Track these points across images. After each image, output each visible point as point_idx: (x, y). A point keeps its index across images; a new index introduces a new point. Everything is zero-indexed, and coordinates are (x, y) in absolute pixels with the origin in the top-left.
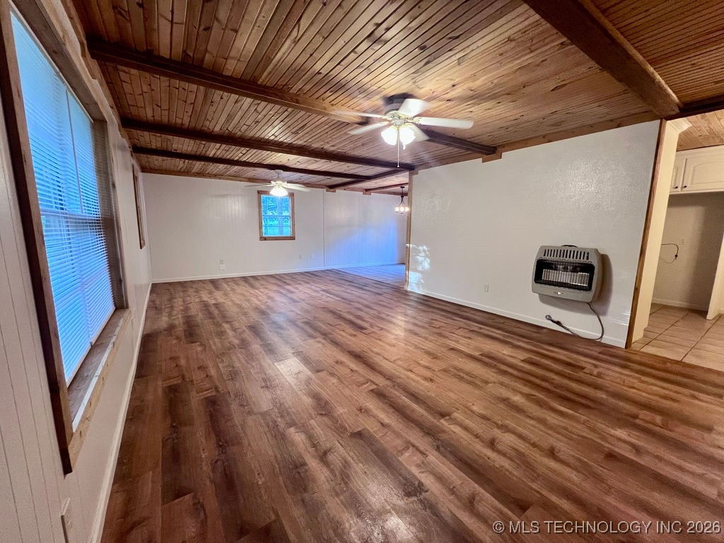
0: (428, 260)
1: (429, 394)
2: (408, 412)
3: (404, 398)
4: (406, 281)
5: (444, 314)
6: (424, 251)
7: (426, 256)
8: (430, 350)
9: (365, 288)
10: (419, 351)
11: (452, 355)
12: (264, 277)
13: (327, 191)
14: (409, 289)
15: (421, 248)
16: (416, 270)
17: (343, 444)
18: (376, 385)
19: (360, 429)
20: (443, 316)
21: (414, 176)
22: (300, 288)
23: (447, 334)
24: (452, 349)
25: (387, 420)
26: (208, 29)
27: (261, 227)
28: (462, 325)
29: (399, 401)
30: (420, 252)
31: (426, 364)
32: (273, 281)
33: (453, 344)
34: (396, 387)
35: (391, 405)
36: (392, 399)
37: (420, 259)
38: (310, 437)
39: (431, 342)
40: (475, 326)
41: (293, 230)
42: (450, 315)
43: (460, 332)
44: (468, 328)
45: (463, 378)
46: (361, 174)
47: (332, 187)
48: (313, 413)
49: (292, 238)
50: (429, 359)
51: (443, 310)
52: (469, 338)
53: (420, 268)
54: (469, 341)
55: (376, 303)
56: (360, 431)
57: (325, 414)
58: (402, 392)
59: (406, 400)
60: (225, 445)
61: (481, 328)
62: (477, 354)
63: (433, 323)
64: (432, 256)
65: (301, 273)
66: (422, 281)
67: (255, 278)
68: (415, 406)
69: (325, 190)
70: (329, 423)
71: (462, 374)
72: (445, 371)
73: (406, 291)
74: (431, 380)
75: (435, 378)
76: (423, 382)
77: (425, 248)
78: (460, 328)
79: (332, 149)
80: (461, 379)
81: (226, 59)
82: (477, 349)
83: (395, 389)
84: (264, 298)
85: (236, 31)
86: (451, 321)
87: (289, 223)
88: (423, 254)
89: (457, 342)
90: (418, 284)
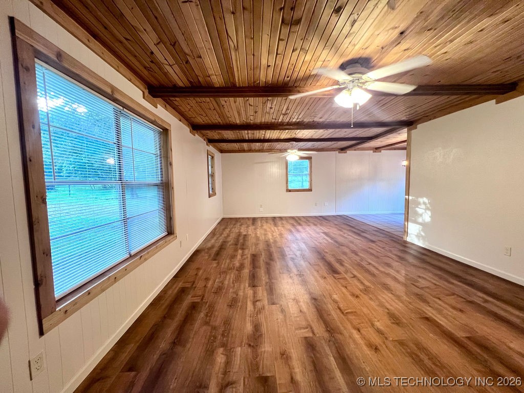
0: (429, 213)
1: (363, 366)
2: (326, 378)
3: (332, 359)
4: (405, 232)
5: (439, 273)
6: (424, 203)
7: (427, 209)
8: (396, 312)
9: (362, 234)
10: (380, 310)
11: (422, 326)
12: (287, 219)
13: (339, 153)
14: (409, 239)
15: (421, 200)
16: (415, 222)
17: (246, 383)
18: (313, 333)
19: (268, 375)
20: (436, 275)
21: (413, 131)
22: (308, 229)
23: (430, 298)
24: (427, 319)
25: (299, 377)
26: (187, 62)
27: (287, 183)
28: (457, 290)
29: (325, 360)
30: (419, 204)
31: (381, 328)
32: (292, 221)
33: (430, 312)
34: (331, 343)
35: (313, 362)
36: (318, 355)
37: (420, 210)
38: (228, 363)
39: (402, 302)
40: (478, 297)
41: (311, 184)
42: (446, 276)
43: (451, 300)
44: (466, 296)
45: (421, 360)
46: (362, 136)
47: (343, 150)
48: (245, 341)
49: (310, 190)
50: (389, 323)
51: (440, 269)
52: (461, 311)
53: (420, 220)
54: (459, 314)
55: (364, 250)
56: (268, 377)
57: (253, 346)
58: (334, 351)
59: (332, 362)
60: (177, 343)
61: (486, 301)
62: (460, 335)
63: (418, 282)
64: (434, 209)
65: (316, 217)
66: (423, 234)
67: (281, 218)
68: (338, 374)
69: (337, 152)
70: (250, 356)
71: (422, 356)
72: (401, 343)
73: (406, 242)
74: (376, 349)
75: (383, 349)
76: (365, 348)
77: (425, 200)
78: (454, 294)
79: (321, 120)
80: (418, 362)
81: (209, 77)
82: (465, 328)
83: (329, 346)
84: (276, 234)
85: (200, 57)
86: (446, 283)
87: (308, 179)
88: (423, 206)
89: (440, 312)
90: (418, 236)
